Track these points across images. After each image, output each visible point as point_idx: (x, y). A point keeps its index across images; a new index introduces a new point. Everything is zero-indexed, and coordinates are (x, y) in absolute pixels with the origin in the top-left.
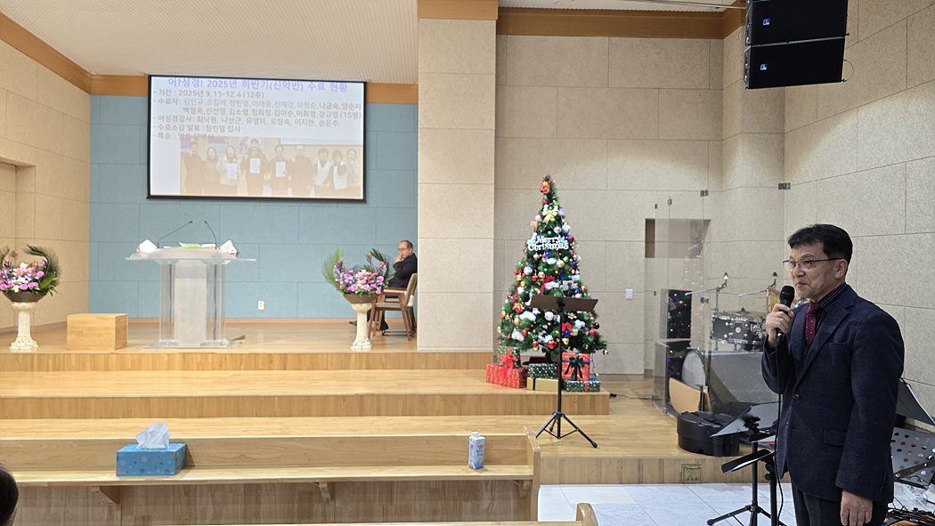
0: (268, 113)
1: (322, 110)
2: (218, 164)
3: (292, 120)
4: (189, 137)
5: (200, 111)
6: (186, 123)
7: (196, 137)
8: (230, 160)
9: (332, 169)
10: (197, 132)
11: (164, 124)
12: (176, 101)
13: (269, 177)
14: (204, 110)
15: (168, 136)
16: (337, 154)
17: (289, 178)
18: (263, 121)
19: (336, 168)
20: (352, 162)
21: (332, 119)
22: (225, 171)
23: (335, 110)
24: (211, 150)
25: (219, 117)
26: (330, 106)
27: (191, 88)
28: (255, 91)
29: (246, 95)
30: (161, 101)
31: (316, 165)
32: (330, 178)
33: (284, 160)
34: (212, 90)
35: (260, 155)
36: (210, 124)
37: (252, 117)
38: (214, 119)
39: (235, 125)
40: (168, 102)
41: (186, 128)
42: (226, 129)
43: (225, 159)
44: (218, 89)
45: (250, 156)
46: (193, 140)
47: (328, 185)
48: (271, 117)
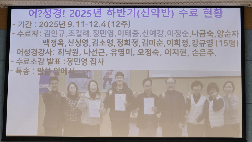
0: (135, 43)
1: (195, 38)
2: (80, 101)
3: (161, 50)
4: (48, 71)
5: (61, 43)
6: (46, 56)
7: (56, 72)
8: (93, 96)
9: (206, 104)
10: (57, 66)
11: (23, 58)
12: (36, 33)
13: (136, 115)
14: (66, 42)
15: (26, 71)
16: (213, 87)
17: (159, 116)
18: (129, 52)
19: (211, 103)
20: (229, 96)
21: (206, 47)
22: (87, 108)
23: (210, 38)
24: (72, 85)
25: (81, 49)
26: (203, 34)
27: (53, 19)
28: (121, 20)
29: (111, 24)
30: (20, 34)
31: (189, 100)
32: (204, 115)
33: (152, 95)
34: (74, 20)
35: (126, 90)
36: (72, 56)
37: (117, 48)
38: (76, 52)
39: (98, 57)
40: (28, 34)
41: (46, 63)
42: (89, 63)
43: (87, 95)
44: (80, 19)
45: (115, 91)
46: (53, 75)
47: (203, 122)
48: (138, 48)
